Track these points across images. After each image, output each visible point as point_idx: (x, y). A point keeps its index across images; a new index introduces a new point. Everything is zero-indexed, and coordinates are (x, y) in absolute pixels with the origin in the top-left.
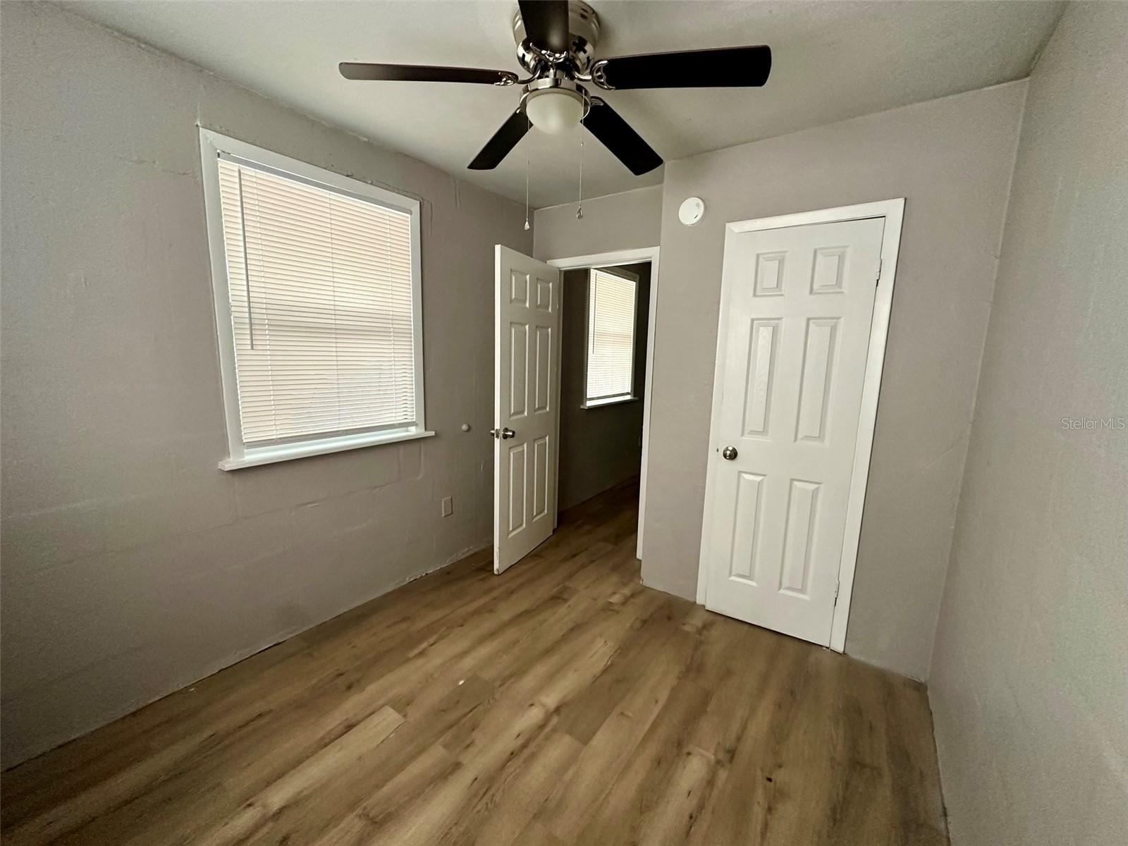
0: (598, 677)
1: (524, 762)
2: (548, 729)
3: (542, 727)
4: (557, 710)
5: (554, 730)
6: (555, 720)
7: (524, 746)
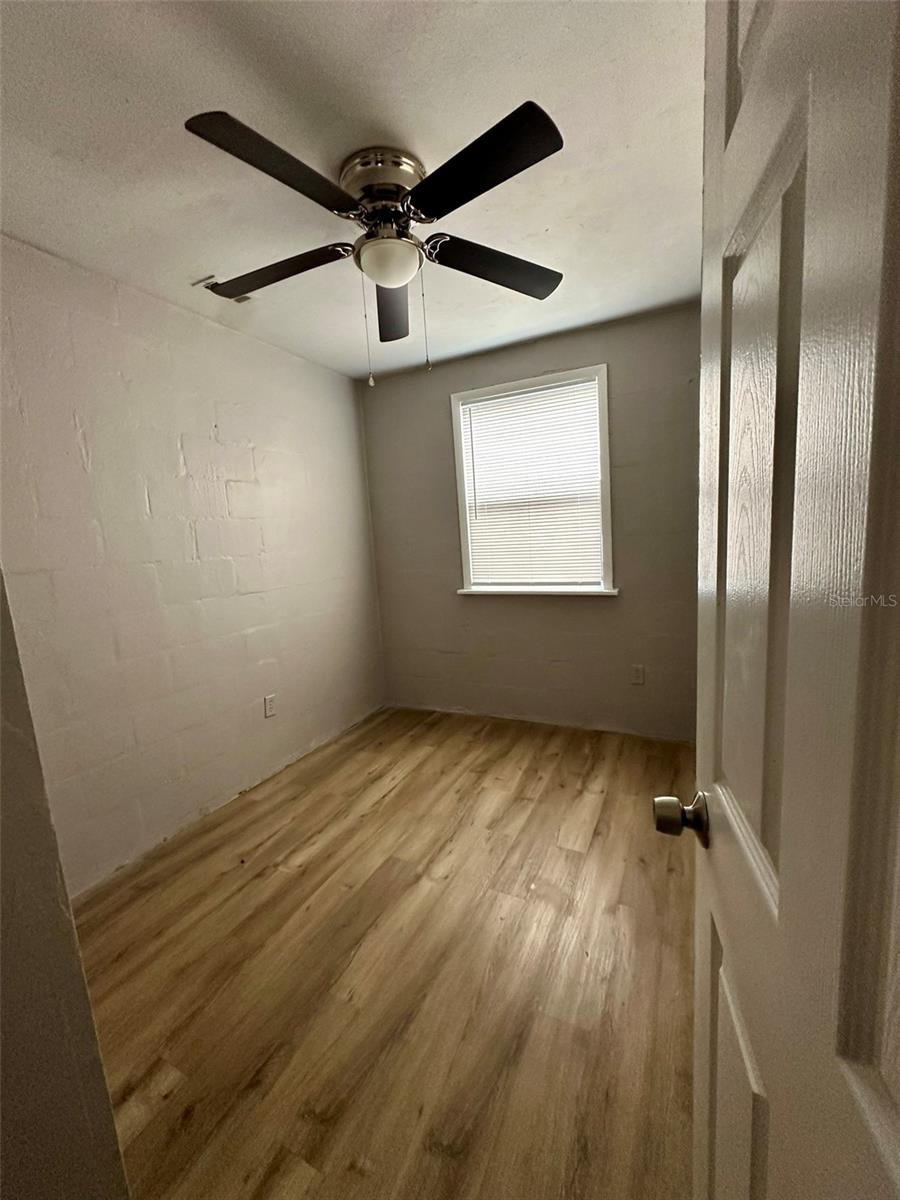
0: (370, 926)
1: (439, 839)
2: (426, 861)
3: (431, 861)
4: (418, 878)
5: (419, 862)
6: (420, 868)
7: (442, 848)
